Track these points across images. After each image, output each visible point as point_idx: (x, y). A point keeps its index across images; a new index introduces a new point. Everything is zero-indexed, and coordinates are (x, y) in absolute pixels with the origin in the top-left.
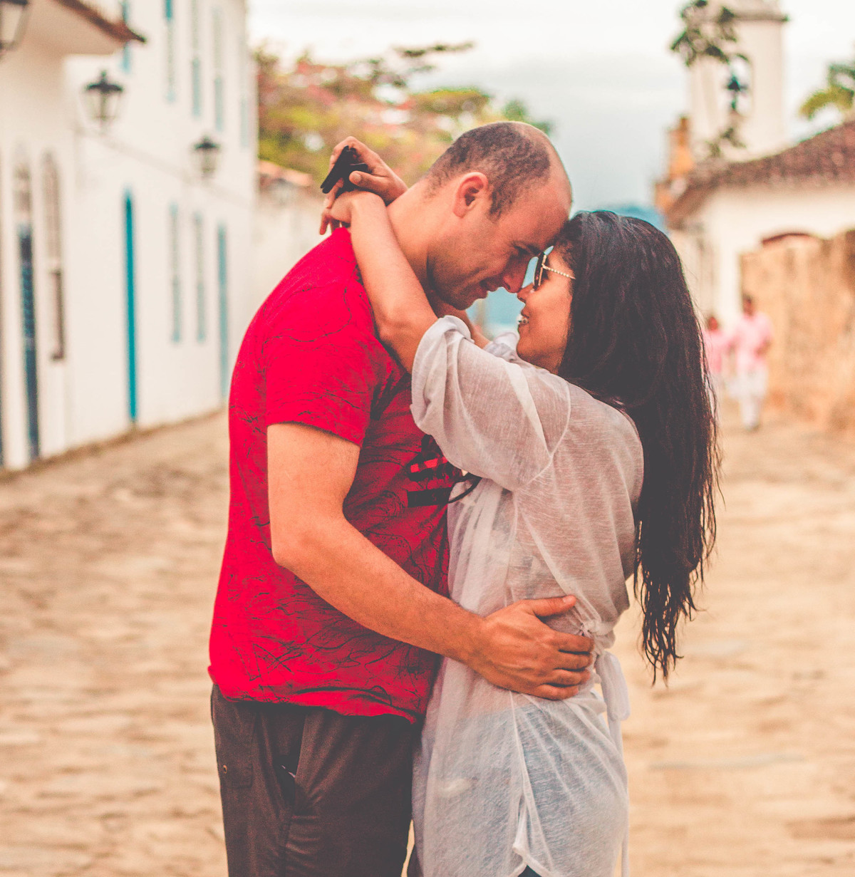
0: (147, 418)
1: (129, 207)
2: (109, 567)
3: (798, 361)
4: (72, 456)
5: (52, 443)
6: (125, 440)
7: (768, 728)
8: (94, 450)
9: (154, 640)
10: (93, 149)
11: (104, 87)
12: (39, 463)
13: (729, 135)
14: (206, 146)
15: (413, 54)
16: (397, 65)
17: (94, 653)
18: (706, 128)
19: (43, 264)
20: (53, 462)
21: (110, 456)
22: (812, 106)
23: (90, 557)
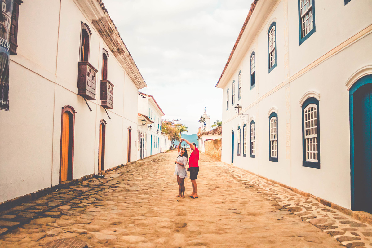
0: (152, 155)
1: (151, 136)
2: (153, 167)
3: (209, 151)
4: (147, 158)
5: (145, 157)
6: (150, 156)
7: (203, 179)
8: (148, 157)
9: (158, 173)
10: (149, 131)
11: (150, 126)
12: (144, 158)
13: (204, 129)
14: (158, 131)
15: (175, 120)
16: (173, 121)
17: (154, 173)
18: (202, 129)
19: (145, 141)
20: (145, 158)
21: (149, 158)
22: (212, 126)
23: (151, 166)
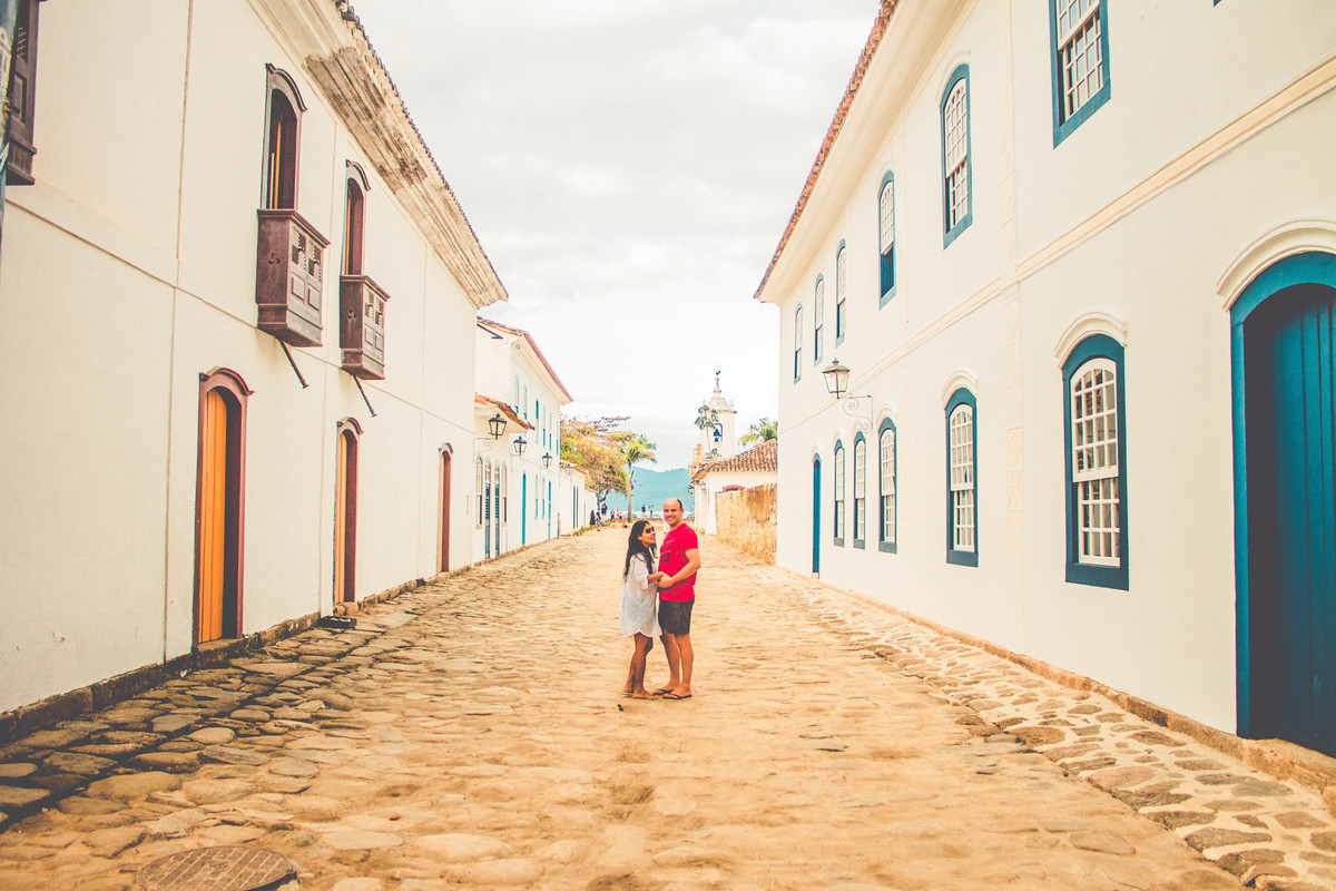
0: (527, 544)
1: (524, 476)
3: (733, 530)
4: (507, 555)
5: (502, 552)
6: (522, 550)
7: (711, 630)
8: (514, 553)
10: (516, 460)
11: (519, 441)
12: (499, 557)
13: (714, 451)
15: (611, 420)
16: (603, 424)
17: (534, 610)
18: (706, 450)
19: (501, 495)
20: (502, 556)
21: (518, 555)
22: (744, 440)
